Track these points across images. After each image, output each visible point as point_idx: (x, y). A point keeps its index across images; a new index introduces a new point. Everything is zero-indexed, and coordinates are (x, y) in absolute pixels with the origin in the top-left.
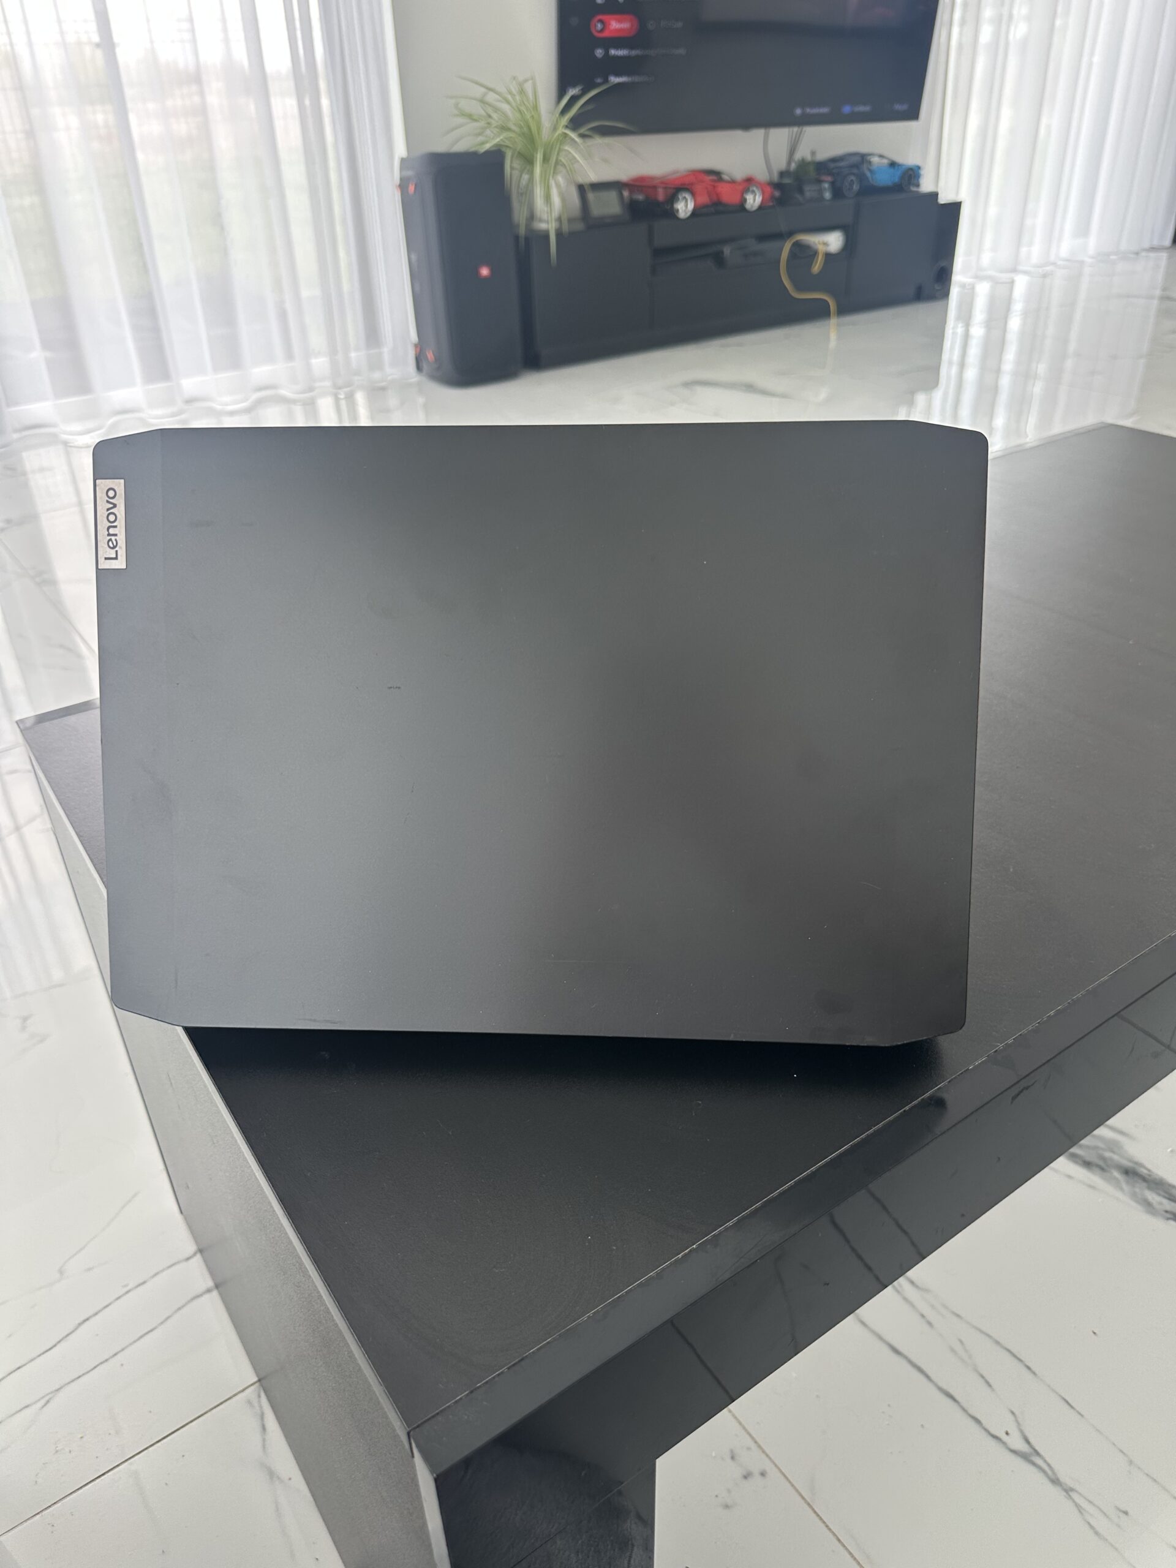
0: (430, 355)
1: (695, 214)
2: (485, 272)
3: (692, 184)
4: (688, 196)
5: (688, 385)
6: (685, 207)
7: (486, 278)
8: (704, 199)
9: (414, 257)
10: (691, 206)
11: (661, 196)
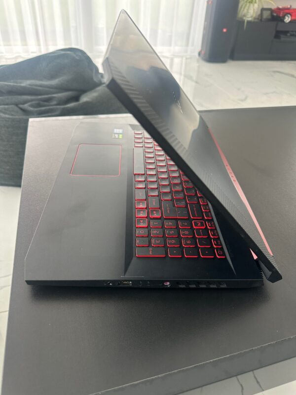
0: (203, 52)
1: (290, 22)
2: (225, 30)
3: (292, 13)
4: (289, 16)
5: (275, 72)
6: (288, 19)
7: (225, 33)
8: (294, 18)
9: (206, 23)
10: (290, 20)
11: (281, 15)
